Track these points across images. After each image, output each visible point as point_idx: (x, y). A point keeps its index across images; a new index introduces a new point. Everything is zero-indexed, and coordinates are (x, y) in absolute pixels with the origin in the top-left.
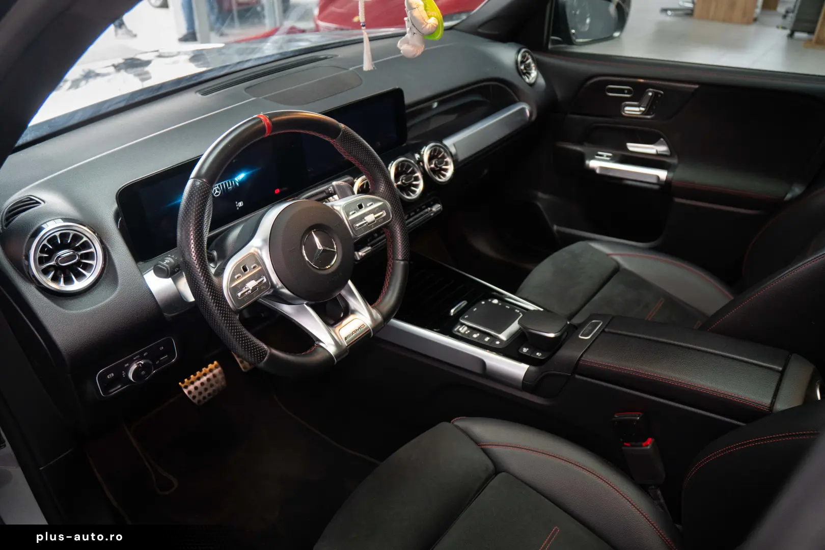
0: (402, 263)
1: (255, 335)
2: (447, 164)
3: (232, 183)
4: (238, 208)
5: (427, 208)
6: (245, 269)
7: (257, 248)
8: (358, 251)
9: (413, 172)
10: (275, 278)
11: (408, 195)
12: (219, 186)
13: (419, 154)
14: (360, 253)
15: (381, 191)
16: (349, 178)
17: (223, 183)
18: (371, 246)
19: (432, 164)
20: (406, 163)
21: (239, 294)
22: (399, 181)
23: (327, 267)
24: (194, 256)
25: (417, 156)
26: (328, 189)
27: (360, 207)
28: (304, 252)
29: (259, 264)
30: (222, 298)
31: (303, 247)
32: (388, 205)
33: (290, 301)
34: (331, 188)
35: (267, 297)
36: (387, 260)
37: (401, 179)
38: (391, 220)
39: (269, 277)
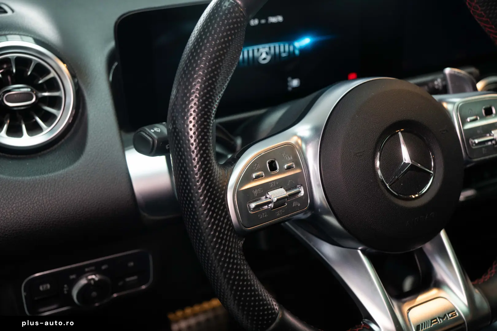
1: (263, 281)
3: (289, 48)
4: (290, 88)
6: (273, 167)
10: (318, 195)
12: (270, 48)
17: (277, 44)
21: (253, 205)
23: (413, 196)
24: (191, 122)
26: (433, 81)
27: (488, 112)
28: (378, 164)
29: (298, 165)
30: (221, 204)
31: (379, 154)
33: (335, 239)
35: (299, 222)
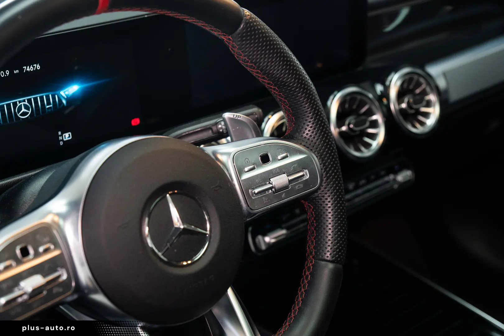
0: (331, 266)
2: (429, 104)
3: (54, 98)
4: (61, 143)
5: (387, 174)
6: (25, 253)
7: (59, 215)
8: (264, 234)
9: (370, 113)
10: (84, 275)
11: (358, 150)
12: (29, 101)
13: (383, 83)
14: (267, 239)
15: (305, 135)
16: (255, 110)
17: (38, 96)
18: (288, 228)
19: (403, 102)
20: (359, 97)
22: (343, 125)
23: (185, 263)
25: (379, 88)
26: (216, 124)
27: (265, 159)
28: (146, 230)
29: (57, 246)
32: (316, 160)
34: (223, 123)
36: (303, 259)
37: (347, 122)
38: (319, 188)
39: (73, 274)
